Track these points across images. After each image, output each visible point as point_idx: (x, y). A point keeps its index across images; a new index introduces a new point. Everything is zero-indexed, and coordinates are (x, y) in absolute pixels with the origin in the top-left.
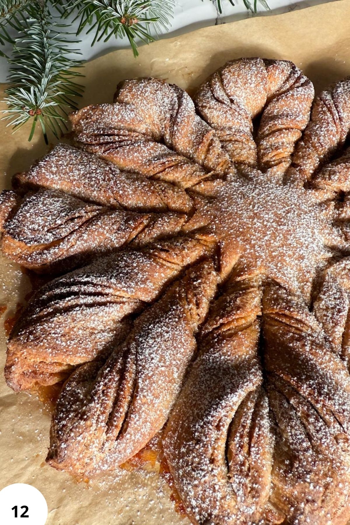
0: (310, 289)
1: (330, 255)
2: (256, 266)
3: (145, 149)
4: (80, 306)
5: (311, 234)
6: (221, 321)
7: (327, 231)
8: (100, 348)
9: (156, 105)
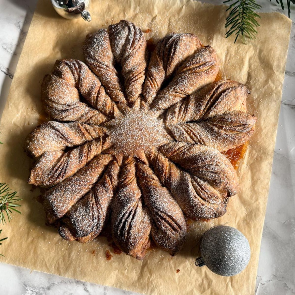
0: (169, 136)
1: (162, 120)
2: (151, 150)
3: (73, 160)
4: (131, 221)
5: (151, 121)
6: (164, 175)
7: (153, 114)
8: (149, 221)
9: (51, 142)
